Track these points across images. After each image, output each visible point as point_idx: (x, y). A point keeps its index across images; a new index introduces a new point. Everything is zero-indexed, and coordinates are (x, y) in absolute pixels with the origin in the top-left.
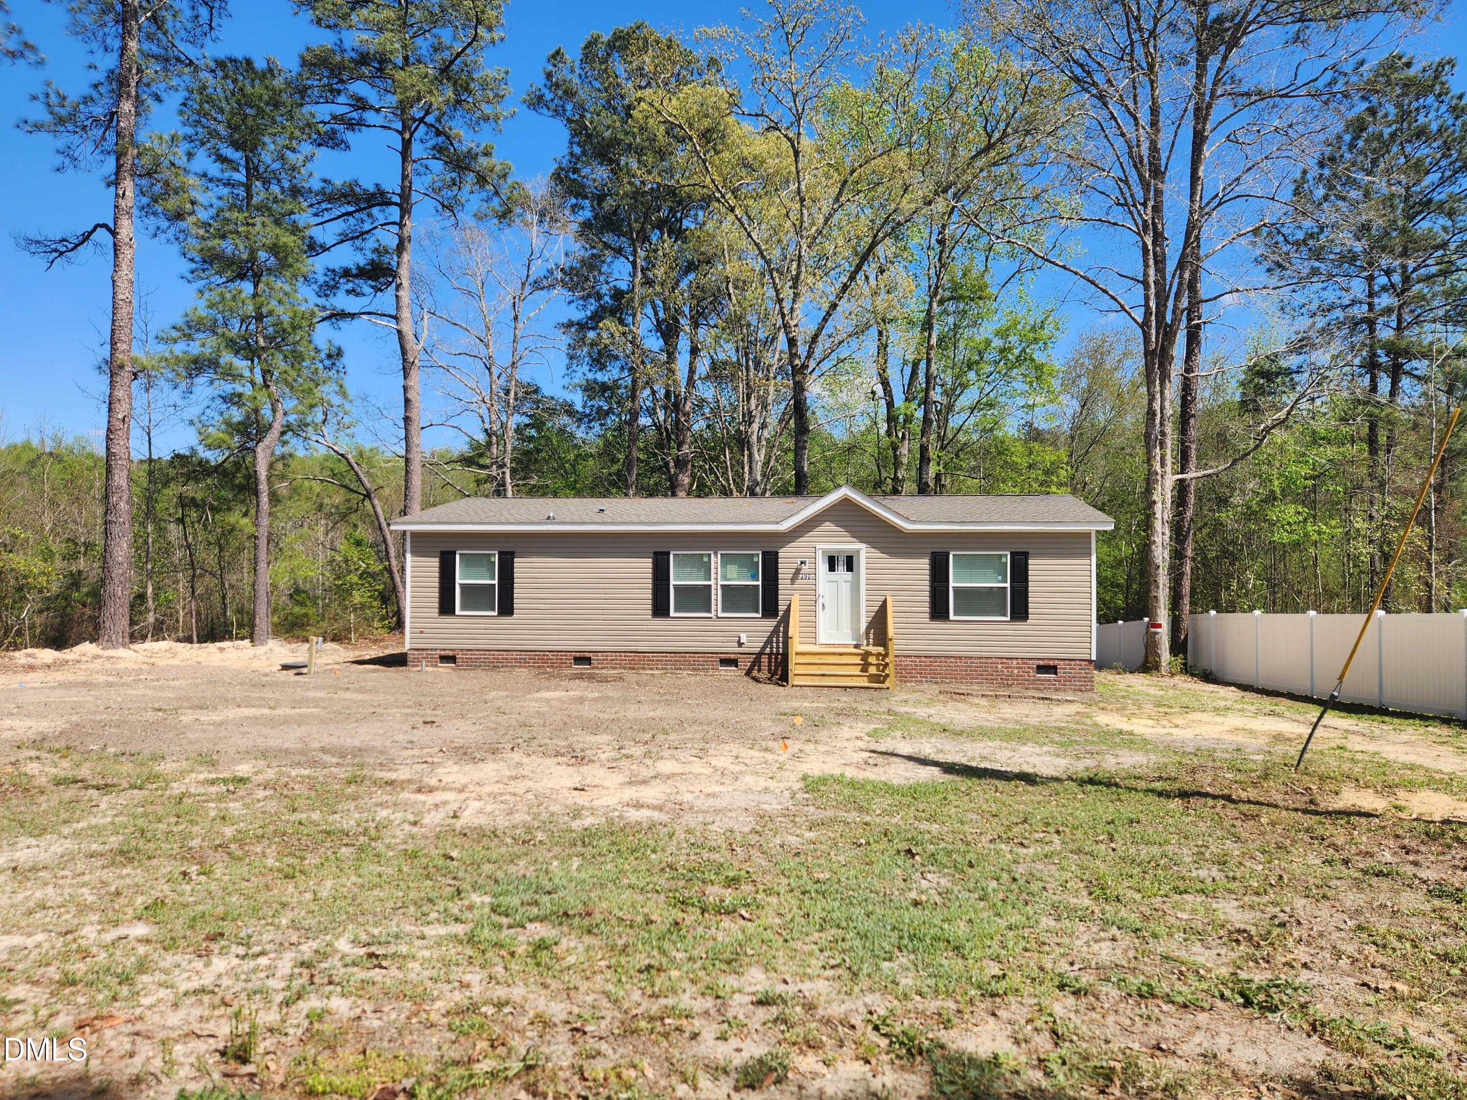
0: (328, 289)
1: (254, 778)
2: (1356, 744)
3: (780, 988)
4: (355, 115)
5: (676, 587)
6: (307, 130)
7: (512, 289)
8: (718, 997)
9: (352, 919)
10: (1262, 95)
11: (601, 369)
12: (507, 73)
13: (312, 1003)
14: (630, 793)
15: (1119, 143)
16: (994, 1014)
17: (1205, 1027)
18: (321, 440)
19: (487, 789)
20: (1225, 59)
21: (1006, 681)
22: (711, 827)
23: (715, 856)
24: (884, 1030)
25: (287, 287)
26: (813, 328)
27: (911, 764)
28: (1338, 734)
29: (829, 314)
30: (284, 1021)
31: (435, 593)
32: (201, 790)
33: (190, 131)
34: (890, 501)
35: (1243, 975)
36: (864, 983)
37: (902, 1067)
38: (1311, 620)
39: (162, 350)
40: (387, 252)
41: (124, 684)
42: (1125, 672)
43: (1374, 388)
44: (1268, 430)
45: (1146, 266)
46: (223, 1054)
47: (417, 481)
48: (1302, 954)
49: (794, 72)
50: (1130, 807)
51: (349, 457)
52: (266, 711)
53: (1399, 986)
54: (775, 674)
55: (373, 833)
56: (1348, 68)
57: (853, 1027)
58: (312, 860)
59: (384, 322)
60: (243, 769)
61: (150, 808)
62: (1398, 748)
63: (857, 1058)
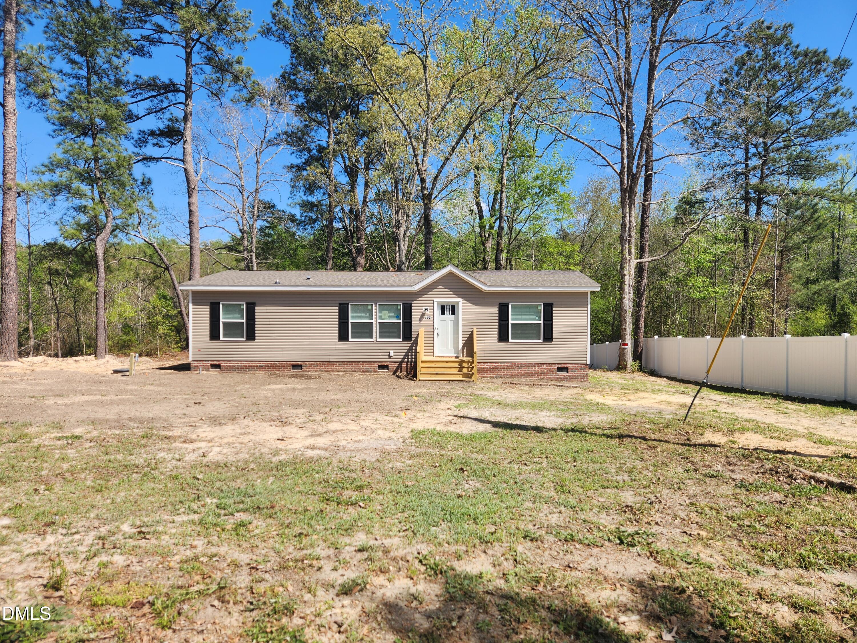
0: (141, 142)
1: (84, 436)
2: (723, 409)
3: (372, 543)
4: (156, 36)
5: (353, 324)
6: (126, 45)
7: (256, 144)
8: (337, 548)
9: (133, 513)
10: (688, 42)
11: (310, 194)
12: (250, 12)
13: (104, 558)
14: (311, 441)
15: (608, 68)
16: (485, 552)
17: (595, 555)
18: (138, 235)
19: (226, 440)
20: (667, 21)
21: (540, 376)
22: (354, 459)
23: (354, 475)
24: (425, 562)
25: (113, 142)
26: (434, 172)
27: (475, 422)
28: (715, 403)
29: (444, 164)
30: (84, 568)
31: (207, 327)
32: (52, 443)
33: (51, 43)
34: (476, 275)
35: (622, 529)
36: (419, 537)
37: (430, 581)
38: (708, 341)
39: (35, 179)
40: (177, 120)
41: (15, 382)
42: (607, 370)
43: (747, 212)
44: (688, 234)
45: (623, 140)
46: (45, 586)
47: (197, 260)
48: (657, 517)
49: (424, 19)
50: (590, 443)
51: (155, 245)
52: (99, 397)
53: (701, 532)
54: (410, 373)
55: (153, 466)
56: (734, 28)
57: (408, 561)
58: (114, 481)
59: (176, 163)
60: (79, 431)
61: (19, 454)
62: (745, 410)
63: (407, 577)
